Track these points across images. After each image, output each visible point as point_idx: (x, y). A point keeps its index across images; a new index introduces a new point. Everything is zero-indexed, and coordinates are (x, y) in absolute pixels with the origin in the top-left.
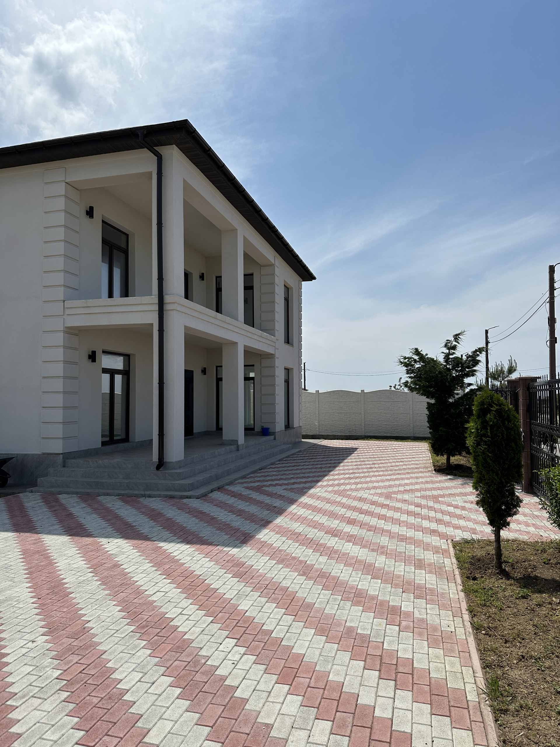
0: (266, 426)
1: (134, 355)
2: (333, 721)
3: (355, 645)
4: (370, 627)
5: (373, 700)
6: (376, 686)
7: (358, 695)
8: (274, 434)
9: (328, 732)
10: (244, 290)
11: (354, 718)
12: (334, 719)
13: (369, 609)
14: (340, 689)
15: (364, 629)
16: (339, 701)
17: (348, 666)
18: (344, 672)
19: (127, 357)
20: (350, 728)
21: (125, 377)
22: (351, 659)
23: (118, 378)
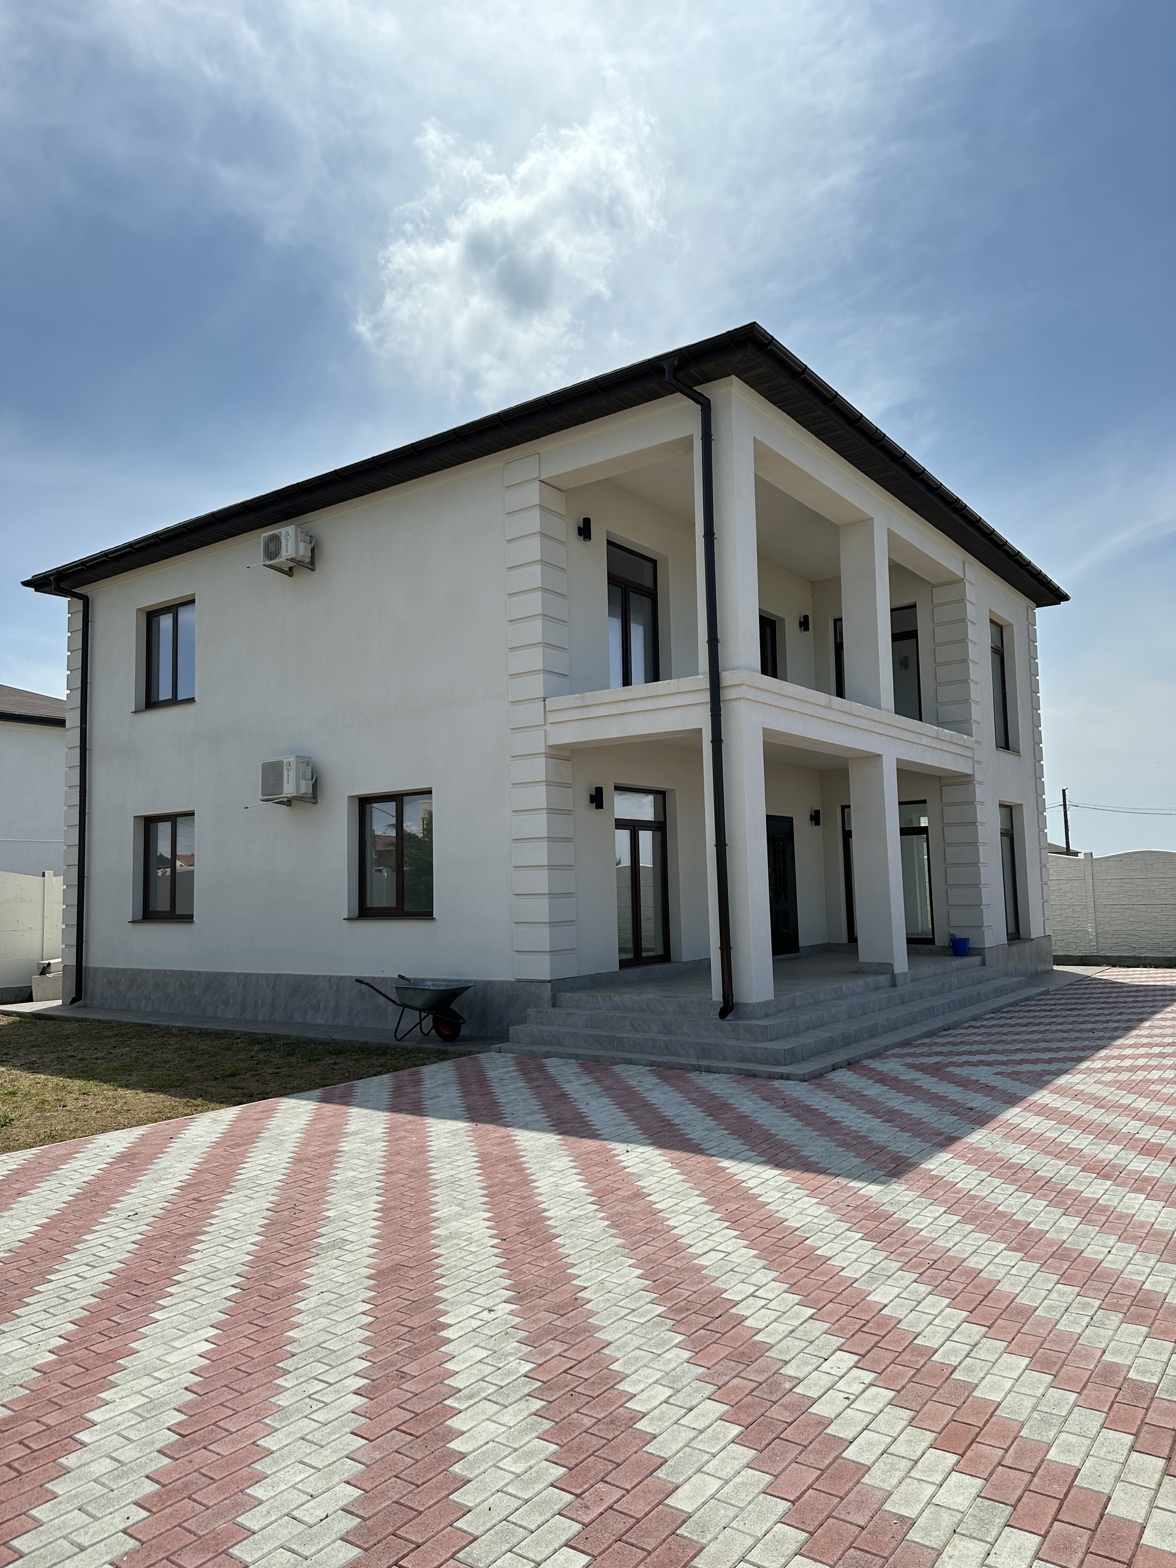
0: (960, 934)
1: (672, 790)
2: (1044, 1537)
3: (1117, 1400)
4: (1159, 1370)
5: (1143, 1513)
6: (1153, 1486)
7: (1109, 1498)
8: (980, 952)
9: (1030, 1553)
10: (893, 641)
11: (1091, 1538)
12: (1047, 1532)
13: (1164, 1332)
14: (1070, 1479)
15: (1145, 1372)
16: (1062, 1501)
17: (1094, 1440)
18: (1084, 1449)
19: (661, 796)
20: (1080, 1555)
21: (659, 834)
22: (1102, 1427)
23: (646, 838)
